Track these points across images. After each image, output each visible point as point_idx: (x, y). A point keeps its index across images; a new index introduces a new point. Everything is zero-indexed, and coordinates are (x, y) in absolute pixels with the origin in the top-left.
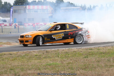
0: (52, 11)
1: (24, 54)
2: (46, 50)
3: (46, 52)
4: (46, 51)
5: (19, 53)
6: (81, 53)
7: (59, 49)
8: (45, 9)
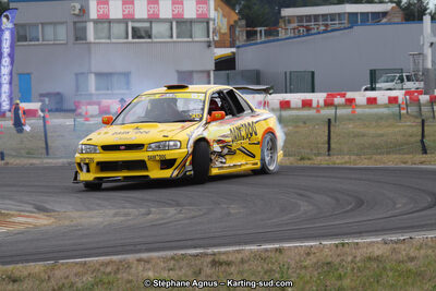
0: (232, 28)
1: (89, 278)
2: (210, 251)
3: (215, 263)
4: (209, 259)
5: (58, 273)
6: (411, 265)
7: (286, 245)
8: (191, 22)
